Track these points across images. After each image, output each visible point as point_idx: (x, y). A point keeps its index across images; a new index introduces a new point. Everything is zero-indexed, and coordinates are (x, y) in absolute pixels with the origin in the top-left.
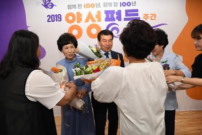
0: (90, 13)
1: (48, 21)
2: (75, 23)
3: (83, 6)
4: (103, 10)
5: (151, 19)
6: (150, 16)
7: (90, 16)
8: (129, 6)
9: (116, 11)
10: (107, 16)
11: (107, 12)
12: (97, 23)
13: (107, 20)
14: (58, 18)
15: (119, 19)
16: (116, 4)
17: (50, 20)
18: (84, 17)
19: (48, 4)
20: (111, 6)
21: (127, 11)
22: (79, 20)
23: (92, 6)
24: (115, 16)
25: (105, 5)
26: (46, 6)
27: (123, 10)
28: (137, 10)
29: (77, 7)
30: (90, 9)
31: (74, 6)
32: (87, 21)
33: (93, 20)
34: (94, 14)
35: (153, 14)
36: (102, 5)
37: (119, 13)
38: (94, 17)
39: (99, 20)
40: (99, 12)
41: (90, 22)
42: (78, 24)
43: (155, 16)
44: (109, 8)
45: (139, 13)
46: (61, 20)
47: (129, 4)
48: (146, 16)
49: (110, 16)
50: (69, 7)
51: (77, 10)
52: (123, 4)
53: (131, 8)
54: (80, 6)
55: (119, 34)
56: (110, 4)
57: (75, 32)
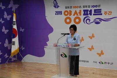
0: (76, 11)
1: (56, 14)
2: (68, 16)
3: (73, 7)
4: (82, 9)
5: (109, 14)
7: (76, 13)
8: (96, 7)
9: (89, 10)
11: (84, 11)
12: (79, 16)
13: (84, 15)
14: (60, 13)
15: (91, 14)
16: (89, 7)
17: (57, 14)
18: (73, 13)
19: (56, 6)
20: (87, 7)
21: (95, 10)
22: (70, 15)
23: (77, 7)
24: (89, 12)
25: (84, 7)
26: (55, 7)
27: (93, 9)
28: (101, 10)
29: (70, 8)
30: (76, 9)
31: (69, 7)
32: (74, 15)
33: (77, 15)
34: (78, 12)
35: (110, 12)
36: (82, 7)
37: (91, 11)
38: (78, 13)
39: (80, 15)
40: (80, 11)
41: (76, 16)
42: (70, 17)
43: (111, 12)
44: (86, 9)
46: (62, 14)
47: (96, 6)
48: (106, 13)
49: (86, 13)
50: (66, 8)
51: (70, 9)
52: (93, 6)
53: (98, 8)
54: (71, 7)
55: (90, 22)
56: (86, 6)
57: (68, 21)
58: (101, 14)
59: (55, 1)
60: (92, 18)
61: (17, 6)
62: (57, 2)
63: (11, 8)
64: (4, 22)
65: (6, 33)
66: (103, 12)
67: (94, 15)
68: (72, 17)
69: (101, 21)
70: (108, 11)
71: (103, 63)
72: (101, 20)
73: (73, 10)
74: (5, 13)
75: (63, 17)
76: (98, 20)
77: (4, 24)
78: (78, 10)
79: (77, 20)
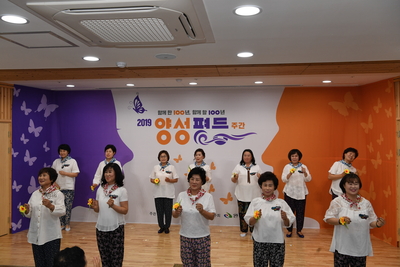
0: (179, 121)
1: (138, 125)
2: (165, 129)
3: (173, 113)
4: (192, 117)
5: (240, 128)
6: (238, 125)
7: (179, 123)
8: (217, 114)
9: (205, 119)
10: (196, 123)
11: (195, 119)
12: (185, 129)
13: (195, 127)
14: (148, 122)
15: (208, 127)
16: (204, 112)
17: (140, 124)
18: (173, 123)
19: (139, 109)
20: (200, 114)
21: (215, 119)
22: (169, 126)
23: (182, 113)
24: (204, 123)
25: (194, 112)
26: (137, 110)
27: (212, 118)
28: (225, 119)
29: (167, 113)
30: (180, 116)
31: (165, 112)
32: (176, 127)
33: (182, 127)
34: (183, 121)
35: (241, 123)
36: (191, 112)
37: (208, 120)
38: (183, 124)
39: (188, 127)
40: (188, 119)
41: (179, 129)
42: (167, 130)
43: (244, 125)
44: (198, 116)
45: (227, 121)
46: (151, 125)
47: (217, 112)
48: (234, 125)
49: (198, 123)
50: (160, 112)
51: (167, 116)
52: (212, 113)
53: (220, 116)
54: (170, 112)
55: (207, 141)
56: (199, 112)
57: (164, 137)
58: (227, 127)
59: (136, 100)
60: (211, 133)
61: (54, 107)
62: (140, 102)
63: (43, 111)
64: (28, 140)
65: (31, 164)
66: (229, 123)
67: (213, 127)
68: (173, 132)
69: (227, 140)
70: (238, 121)
71: (231, 216)
72: (226, 137)
73: (174, 119)
74: (31, 123)
75: (153, 130)
76: (222, 137)
77: (28, 146)
78: (183, 119)
79: (182, 137)
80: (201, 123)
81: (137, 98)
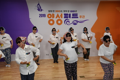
0: (58, 15)
1: (40, 17)
2: (52, 18)
3: (55, 11)
4: (63, 13)
5: (83, 18)
6: (82, 16)
7: (58, 16)
9: (69, 14)
11: (65, 14)
12: (61, 19)
14: (44, 15)
15: (70, 18)
16: (69, 11)
17: (41, 16)
18: (55, 16)
19: (40, 9)
21: (73, 14)
22: (53, 17)
23: (59, 11)
25: (64, 11)
26: (39, 10)
27: (72, 13)
28: (77, 14)
30: (58, 13)
31: (51, 11)
32: (56, 18)
33: (59, 18)
34: (60, 15)
36: (63, 11)
37: (70, 15)
38: (60, 16)
39: (62, 18)
40: (62, 14)
41: (58, 18)
42: (53, 19)
44: (66, 13)
45: (78, 15)
46: (45, 17)
47: (74, 11)
48: (81, 17)
49: (66, 16)
50: (49, 11)
51: (53, 13)
52: (72, 11)
53: (75, 13)
54: (54, 11)
55: (70, 23)
56: (66, 11)
57: (51, 22)
58: (78, 18)
59: (38, 5)
60: (71, 20)
62: (40, 6)
66: (78, 16)
67: (72, 18)
68: (55, 20)
69: (78, 23)
70: (82, 15)
72: (77, 21)
73: (56, 14)
75: (46, 19)
76: (76, 22)
78: (60, 14)
79: (59, 22)
80: (67, 16)
81: (39, 4)
